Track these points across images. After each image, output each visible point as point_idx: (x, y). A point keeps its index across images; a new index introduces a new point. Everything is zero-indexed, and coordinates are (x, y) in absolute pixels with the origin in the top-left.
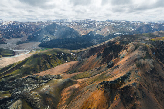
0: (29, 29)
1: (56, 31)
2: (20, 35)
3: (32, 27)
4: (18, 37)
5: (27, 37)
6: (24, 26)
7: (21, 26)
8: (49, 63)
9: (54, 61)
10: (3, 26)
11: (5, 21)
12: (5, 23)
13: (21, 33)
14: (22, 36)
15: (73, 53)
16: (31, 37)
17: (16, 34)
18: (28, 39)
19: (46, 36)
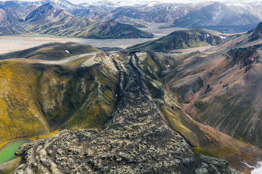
0: (180, 12)
1: (217, 14)
2: (166, 19)
3: (184, 10)
4: (163, 21)
5: (173, 21)
6: (174, 8)
7: (170, 8)
8: (187, 43)
9: (193, 41)
10: (148, 8)
11: (151, 2)
12: (150, 5)
13: (167, 17)
14: (167, 21)
15: (223, 36)
16: (179, 21)
17: (161, 18)
18: (173, 23)
19: (199, 20)
